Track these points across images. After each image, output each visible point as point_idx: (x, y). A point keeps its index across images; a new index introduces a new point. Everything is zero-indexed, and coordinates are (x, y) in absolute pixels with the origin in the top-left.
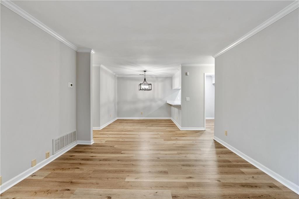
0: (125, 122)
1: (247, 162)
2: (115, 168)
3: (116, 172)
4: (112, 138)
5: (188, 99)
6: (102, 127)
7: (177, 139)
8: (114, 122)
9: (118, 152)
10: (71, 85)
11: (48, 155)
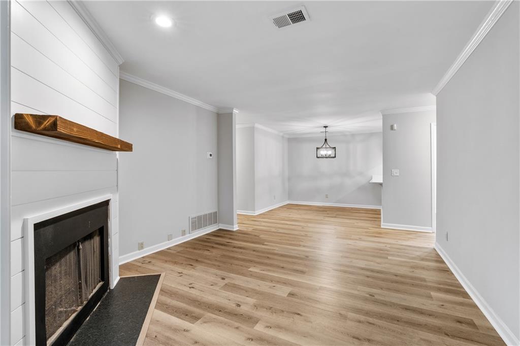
0: (297, 208)
1: (462, 287)
2: (244, 257)
3: (244, 260)
4: (264, 226)
5: (396, 172)
6: (257, 213)
7: (360, 238)
8: (280, 207)
9: (261, 242)
10: (211, 155)
11: (184, 233)
